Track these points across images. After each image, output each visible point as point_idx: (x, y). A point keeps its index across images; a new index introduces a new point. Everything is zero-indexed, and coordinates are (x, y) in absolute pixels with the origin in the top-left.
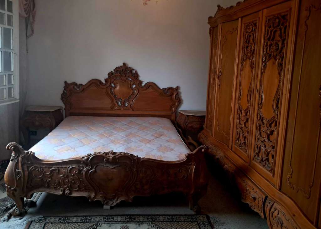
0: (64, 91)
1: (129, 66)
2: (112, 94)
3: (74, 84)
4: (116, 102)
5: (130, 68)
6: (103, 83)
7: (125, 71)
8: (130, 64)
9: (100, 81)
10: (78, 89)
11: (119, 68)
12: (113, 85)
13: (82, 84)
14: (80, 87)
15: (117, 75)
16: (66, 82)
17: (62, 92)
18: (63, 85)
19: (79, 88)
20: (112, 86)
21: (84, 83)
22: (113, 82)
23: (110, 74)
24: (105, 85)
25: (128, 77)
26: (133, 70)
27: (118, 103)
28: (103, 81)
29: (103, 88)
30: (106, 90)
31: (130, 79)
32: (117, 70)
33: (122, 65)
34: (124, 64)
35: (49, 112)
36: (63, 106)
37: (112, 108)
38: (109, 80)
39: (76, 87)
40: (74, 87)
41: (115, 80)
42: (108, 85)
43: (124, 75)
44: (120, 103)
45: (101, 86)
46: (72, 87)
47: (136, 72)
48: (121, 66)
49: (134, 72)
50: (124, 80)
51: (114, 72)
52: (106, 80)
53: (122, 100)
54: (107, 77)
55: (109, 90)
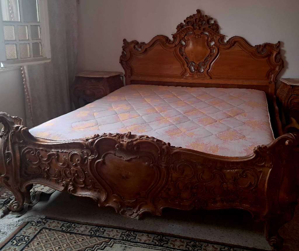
0: (123, 53)
1: (206, 14)
2: (182, 55)
3: (136, 43)
4: (188, 66)
5: (206, 16)
6: (170, 40)
7: (199, 21)
8: (207, 11)
9: (167, 39)
10: (140, 49)
11: (191, 17)
12: (184, 43)
13: (144, 43)
14: (142, 47)
15: (188, 28)
16: (125, 40)
17: (121, 54)
18: (122, 44)
19: (140, 47)
20: (182, 44)
21: (147, 40)
22: (183, 39)
23: (180, 27)
24: (173, 42)
25: (204, 29)
26: (212, 19)
27: (190, 69)
28: (171, 38)
29: (171, 48)
30: (175, 50)
31: (207, 33)
32: (188, 20)
33: (196, 13)
34: (199, 11)
35: (103, 78)
36: (123, 71)
37: (183, 75)
38: (178, 35)
39: (136, 46)
40: (134, 47)
41: (186, 35)
42: (177, 43)
43: (198, 28)
44: (193, 68)
45: (167, 44)
46: (132, 46)
47: (215, 22)
48: (194, 15)
49: (212, 22)
50: (198, 35)
51: (184, 24)
52: (174, 36)
53: (195, 63)
54: (175, 31)
55: (178, 50)
